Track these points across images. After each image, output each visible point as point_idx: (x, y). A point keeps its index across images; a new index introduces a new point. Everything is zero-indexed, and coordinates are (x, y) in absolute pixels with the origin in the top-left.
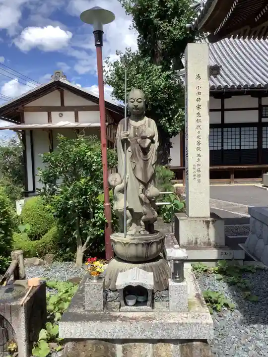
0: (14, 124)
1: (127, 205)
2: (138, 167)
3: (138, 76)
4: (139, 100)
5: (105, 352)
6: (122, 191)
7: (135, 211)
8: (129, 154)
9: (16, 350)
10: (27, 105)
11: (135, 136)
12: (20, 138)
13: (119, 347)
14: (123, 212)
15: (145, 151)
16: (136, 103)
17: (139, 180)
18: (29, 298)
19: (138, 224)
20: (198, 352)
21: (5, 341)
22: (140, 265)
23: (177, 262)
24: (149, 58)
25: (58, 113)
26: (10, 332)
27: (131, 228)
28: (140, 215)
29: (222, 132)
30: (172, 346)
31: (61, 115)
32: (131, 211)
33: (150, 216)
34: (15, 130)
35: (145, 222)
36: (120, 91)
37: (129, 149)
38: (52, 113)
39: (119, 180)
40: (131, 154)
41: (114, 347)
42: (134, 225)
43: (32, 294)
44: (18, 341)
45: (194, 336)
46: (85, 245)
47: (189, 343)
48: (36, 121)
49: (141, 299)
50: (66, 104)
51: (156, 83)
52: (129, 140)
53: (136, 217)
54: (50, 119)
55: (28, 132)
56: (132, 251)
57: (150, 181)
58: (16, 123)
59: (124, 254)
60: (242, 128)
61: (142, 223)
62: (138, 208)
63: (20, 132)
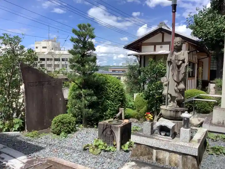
0: (137, 52)
1: (169, 92)
2: (175, 74)
3: (208, 22)
4: (178, 42)
5: (148, 151)
6: (166, 85)
7: (172, 95)
8: (171, 68)
9: (116, 145)
10: (144, 42)
11: (175, 59)
12: (138, 60)
13: (155, 151)
14: (166, 95)
15: (179, 67)
16: (176, 44)
17: (175, 81)
18: (122, 125)
19: (174, 102)
20: (190, 160)
21: (112, 140)
22: (172, 121)
23: (186, 119)
24: (218, 11)
25: (159, 46)
26: (114, 137)
27: (170, 104)
28: (175, 97)
30: (178, 155)
31: (161, 47)
32: (170, 95)
33: (179, 98)
34: (136, 55)
35: (177, 101)
36: (196, 32)
37: (171, 66)
38: (157, 46)
39: (166, 80)
40: (172, 68)
41: (153, 150)
42: (172, 102)
43: (124, 125)
44: (117, 142)
45: (188, 153)
46: (158, 115)
47: (186, 156)
48: (148, 50)
49: (168, 134)
50: (165, 40)
51: (219, 26)
52: (172, 61)
53: (173, 98)
54: (155, 50)
55: (143, 57)
56: (168, 114)
57: (181, 82)
58: (138, 52)
59: (165, 115)
61: (176, 101)
62: (174, 94)
63: (139, 57)
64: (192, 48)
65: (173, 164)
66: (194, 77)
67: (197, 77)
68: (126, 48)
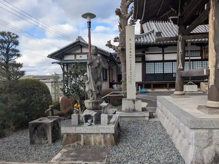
5: (77, 138)
6: (88, 83)
12: (62, 68)
13: (82, 137)
25: (79, 56)
29: (163, 64)
34: (59, 63)
47: (106, 135)
50: (83, 51)
55: (65, 65)
60: (173, 62)
63: (62, 65)
64: (104, 58)
65: (97, 144)
66: (107, 80)
67: (109, 80)
68: (49, 57)
